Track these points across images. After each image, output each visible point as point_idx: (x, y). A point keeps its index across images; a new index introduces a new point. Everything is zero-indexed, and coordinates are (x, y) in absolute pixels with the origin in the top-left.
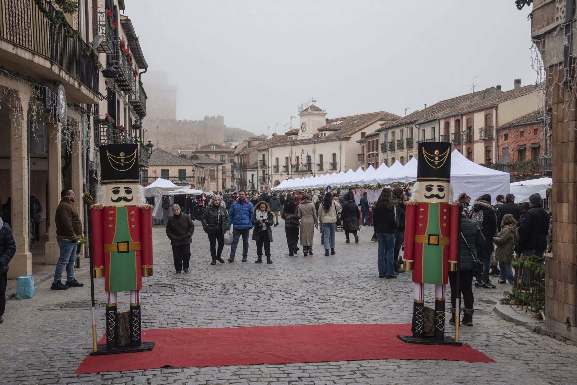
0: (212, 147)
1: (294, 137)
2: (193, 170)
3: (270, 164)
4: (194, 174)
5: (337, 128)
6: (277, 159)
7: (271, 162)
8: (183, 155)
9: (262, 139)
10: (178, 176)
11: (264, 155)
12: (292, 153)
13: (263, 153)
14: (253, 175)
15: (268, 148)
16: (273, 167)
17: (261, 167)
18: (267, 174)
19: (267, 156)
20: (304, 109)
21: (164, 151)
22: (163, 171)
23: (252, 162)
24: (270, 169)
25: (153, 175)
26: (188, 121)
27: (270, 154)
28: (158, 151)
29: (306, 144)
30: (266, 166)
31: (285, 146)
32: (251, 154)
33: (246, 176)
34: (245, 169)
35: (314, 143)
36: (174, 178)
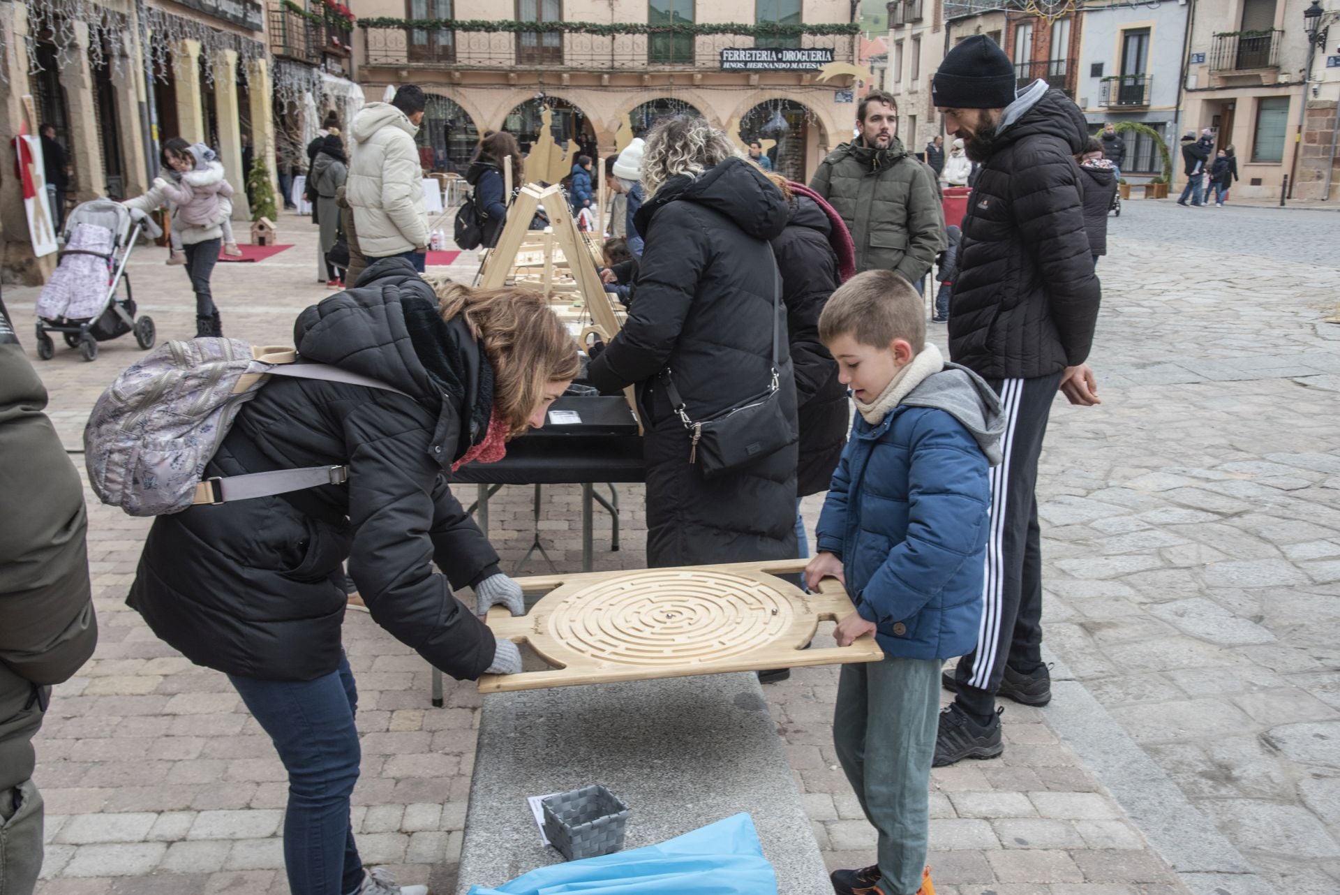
4: (854, 8)
10: (748, 16)
25: (598, 13)
36: (730, 36)
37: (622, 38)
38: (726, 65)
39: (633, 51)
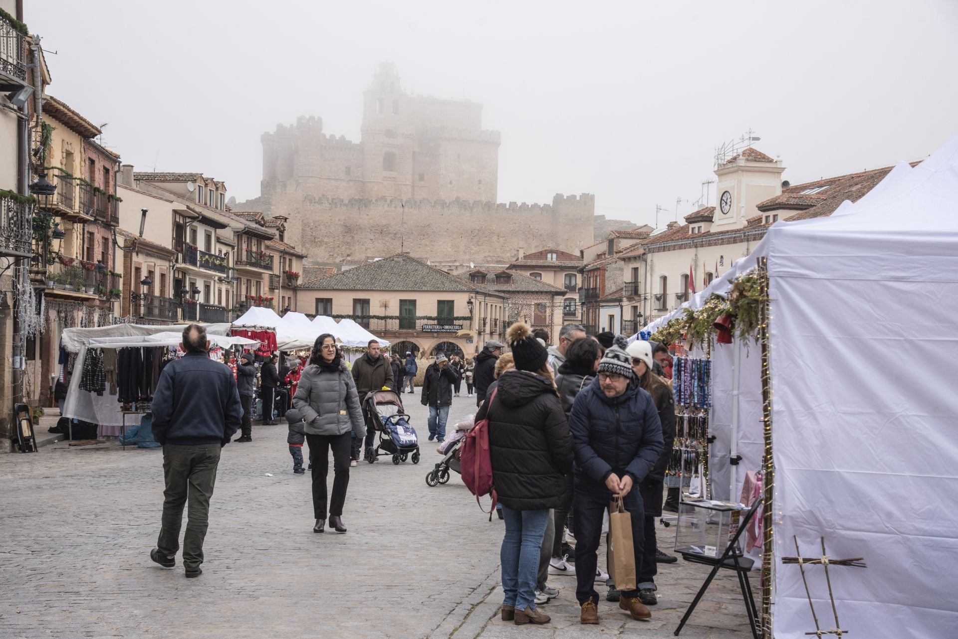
0: (549, 256)
1: (704, 227)
2: (470, 303)
3: (648, 291)
4: (471, 311)
5: (808, 202)
6: (665, 279)
7: (651, 287)
8: (479, 272)
9: (639, 234)
10: (434, 314)
11: (636, 270)
12: (696, 265)
13: (635, 265)
14: (611, 317)
15: (644, 254)
16: (654, 299)
17: (630, 299)
18: (640, 316)
19: (641, 272)
20: (729, 158)
21: (412, 260)
22: (402, 302)
23: (610, 287)
24: (648, 303)
25: (381, 312)
26: (519, 204)
27: (648, 268)
28: (400, 259)
29: (729, 243)
30: (640, 296)
31: (681, 247)
32: (609, 268)
33: (596, 318)
34: (596, 302)
35: (748, 241)
36: (426, 320)
37: (389, 321)
38: (424, 330)
39: (394, 325)
